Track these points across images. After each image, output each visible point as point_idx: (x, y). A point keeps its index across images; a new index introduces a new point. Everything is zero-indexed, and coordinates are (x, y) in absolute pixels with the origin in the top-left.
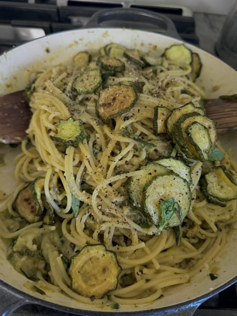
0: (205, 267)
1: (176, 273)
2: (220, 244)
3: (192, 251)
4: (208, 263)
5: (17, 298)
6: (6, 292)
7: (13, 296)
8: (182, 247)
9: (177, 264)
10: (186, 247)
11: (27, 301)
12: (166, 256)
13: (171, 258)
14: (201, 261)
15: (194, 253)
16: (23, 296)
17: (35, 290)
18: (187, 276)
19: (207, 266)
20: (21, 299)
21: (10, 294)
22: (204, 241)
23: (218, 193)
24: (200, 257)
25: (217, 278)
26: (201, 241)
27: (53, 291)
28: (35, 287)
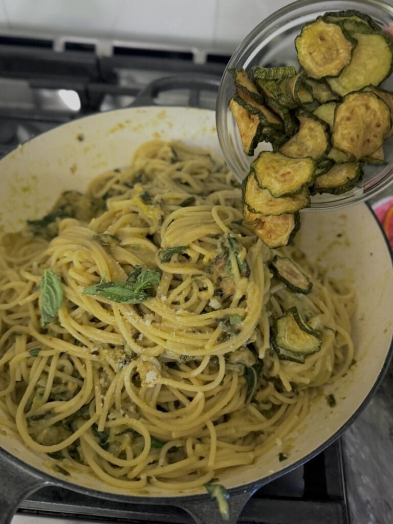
0: (276, 444)
1: (237, 452)
2: (299, 415)
3: (262, 422)
4: (282, 439)
5: (34, 478)
6: (22, 471)
7: (30, 476)
8: (248, 416)
9: (240, 438)
10: (254, 416)
11: (47, 483)
12: (227, 428)
13: (233, 431)
14: (273, 436)
15: (264, 425)
16: (43, 477)
17: (58, 469)
18: (251, 456)
19: (279, 442)
20: (40, 480)
21: (26, 474)
22: (280, 406)
23: (291, 344)
24: (271, 429)
25: (286, 458)
26: (275, 408)
27: (81, 472)
28: (57, 466)
